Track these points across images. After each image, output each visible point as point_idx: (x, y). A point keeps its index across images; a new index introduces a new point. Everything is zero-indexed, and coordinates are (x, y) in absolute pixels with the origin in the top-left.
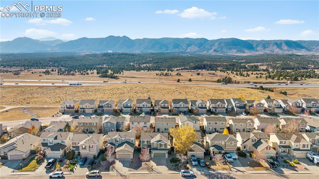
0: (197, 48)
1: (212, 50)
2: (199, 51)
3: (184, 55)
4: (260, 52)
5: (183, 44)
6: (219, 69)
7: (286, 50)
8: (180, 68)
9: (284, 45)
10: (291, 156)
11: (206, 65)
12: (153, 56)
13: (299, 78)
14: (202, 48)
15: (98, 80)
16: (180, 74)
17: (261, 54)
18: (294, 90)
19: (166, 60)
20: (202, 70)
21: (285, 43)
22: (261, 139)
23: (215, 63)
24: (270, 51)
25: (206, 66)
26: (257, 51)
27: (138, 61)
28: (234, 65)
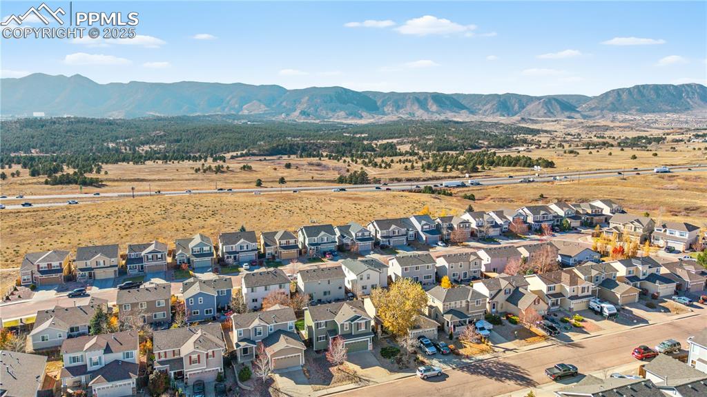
0: (262, 106)
1: (297, 113)
2: (269, 113)
3: (236, 121)
4: (390, 116)
5: (230, 96)
6: (325, 154)
7: (434, 112)
8: (239, 153)
9: (430, 102)
10: (566, 310)
11: (294, 145)
12: (164, 126)
13: (479, 167)
14: (274, 106)
15: (49, 192)
16: (250, 168)
17: (392, 120)
18: (481, 189)
19: (198, 134)
20: (289, 157)
21: (432, 98)
22: (518, 288)
23: (312, 141)
24: (407, 114)
25: (296, 147)
26: (384, 114)
27: (126, 138)
28: (351, 143)
